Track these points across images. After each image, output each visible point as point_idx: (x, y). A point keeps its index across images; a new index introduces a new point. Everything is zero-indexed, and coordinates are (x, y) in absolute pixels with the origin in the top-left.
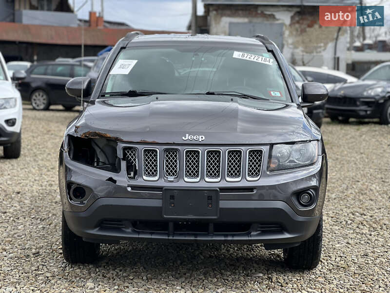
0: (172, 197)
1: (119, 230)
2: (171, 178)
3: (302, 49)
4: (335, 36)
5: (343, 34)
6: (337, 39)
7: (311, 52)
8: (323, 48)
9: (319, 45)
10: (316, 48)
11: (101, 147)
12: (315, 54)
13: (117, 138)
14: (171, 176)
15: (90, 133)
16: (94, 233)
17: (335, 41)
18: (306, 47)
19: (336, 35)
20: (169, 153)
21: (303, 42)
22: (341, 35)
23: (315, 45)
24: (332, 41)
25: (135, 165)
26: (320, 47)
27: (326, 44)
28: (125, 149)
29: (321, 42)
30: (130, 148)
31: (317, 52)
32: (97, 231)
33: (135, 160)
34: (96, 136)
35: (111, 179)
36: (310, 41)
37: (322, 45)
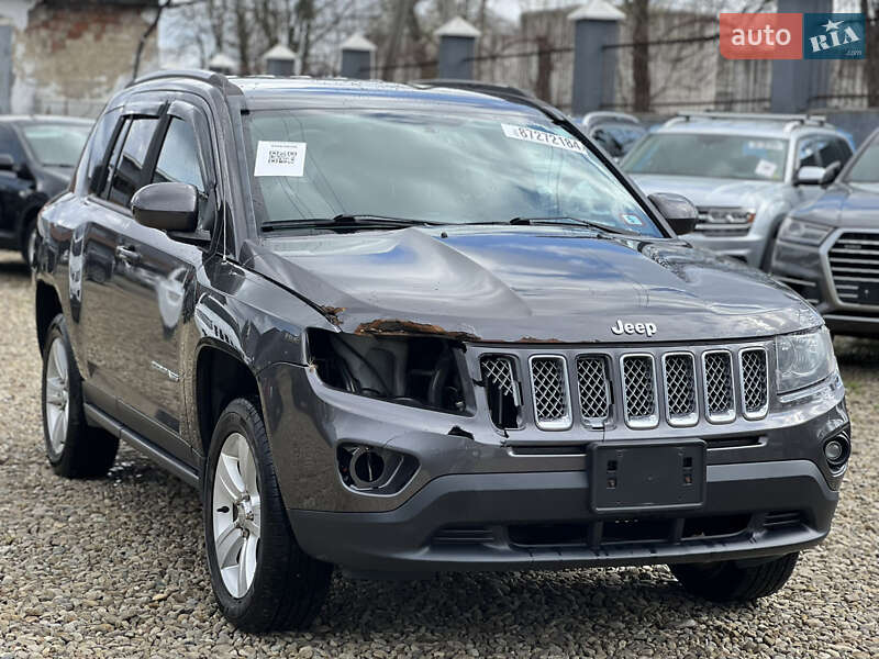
0: (613, 465)
1: (478, 547)
2: (597, 422)
3: (59, 88)
4: (132, 62)
5: (148, 58)
6: (136, 67)
7: (79, 96)
8: (105, 88)
9: (96, 79)
10: (91, 86)
11: (363, 354)
12: (87, 100)
13: (464, 334)
14: (596, 416)
15: (379, 324)
16: (423, 559)
17: (132, 71)
18: (66, 84)
19: (134, 57)
20: (585, 365)
21: (59, 72)
22: (145, 58)
23: (88, 79)
24: (124, 70)
25: (510, 394)
26: (99, 84)
27: (112, 79)
28: (484, 358)
29: (101, 73)
30: (494, 357)
31: (92, 97)
32: (428, 553)
33: (508, 383)
34: (398, 330)
35: (456, 431)
36: (76, 69)
37: (103, 79)
